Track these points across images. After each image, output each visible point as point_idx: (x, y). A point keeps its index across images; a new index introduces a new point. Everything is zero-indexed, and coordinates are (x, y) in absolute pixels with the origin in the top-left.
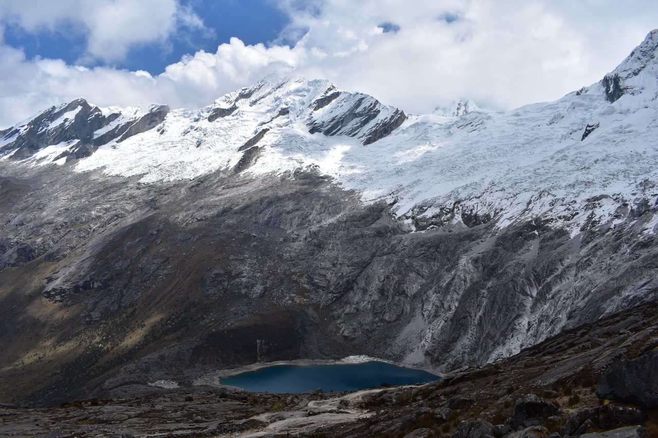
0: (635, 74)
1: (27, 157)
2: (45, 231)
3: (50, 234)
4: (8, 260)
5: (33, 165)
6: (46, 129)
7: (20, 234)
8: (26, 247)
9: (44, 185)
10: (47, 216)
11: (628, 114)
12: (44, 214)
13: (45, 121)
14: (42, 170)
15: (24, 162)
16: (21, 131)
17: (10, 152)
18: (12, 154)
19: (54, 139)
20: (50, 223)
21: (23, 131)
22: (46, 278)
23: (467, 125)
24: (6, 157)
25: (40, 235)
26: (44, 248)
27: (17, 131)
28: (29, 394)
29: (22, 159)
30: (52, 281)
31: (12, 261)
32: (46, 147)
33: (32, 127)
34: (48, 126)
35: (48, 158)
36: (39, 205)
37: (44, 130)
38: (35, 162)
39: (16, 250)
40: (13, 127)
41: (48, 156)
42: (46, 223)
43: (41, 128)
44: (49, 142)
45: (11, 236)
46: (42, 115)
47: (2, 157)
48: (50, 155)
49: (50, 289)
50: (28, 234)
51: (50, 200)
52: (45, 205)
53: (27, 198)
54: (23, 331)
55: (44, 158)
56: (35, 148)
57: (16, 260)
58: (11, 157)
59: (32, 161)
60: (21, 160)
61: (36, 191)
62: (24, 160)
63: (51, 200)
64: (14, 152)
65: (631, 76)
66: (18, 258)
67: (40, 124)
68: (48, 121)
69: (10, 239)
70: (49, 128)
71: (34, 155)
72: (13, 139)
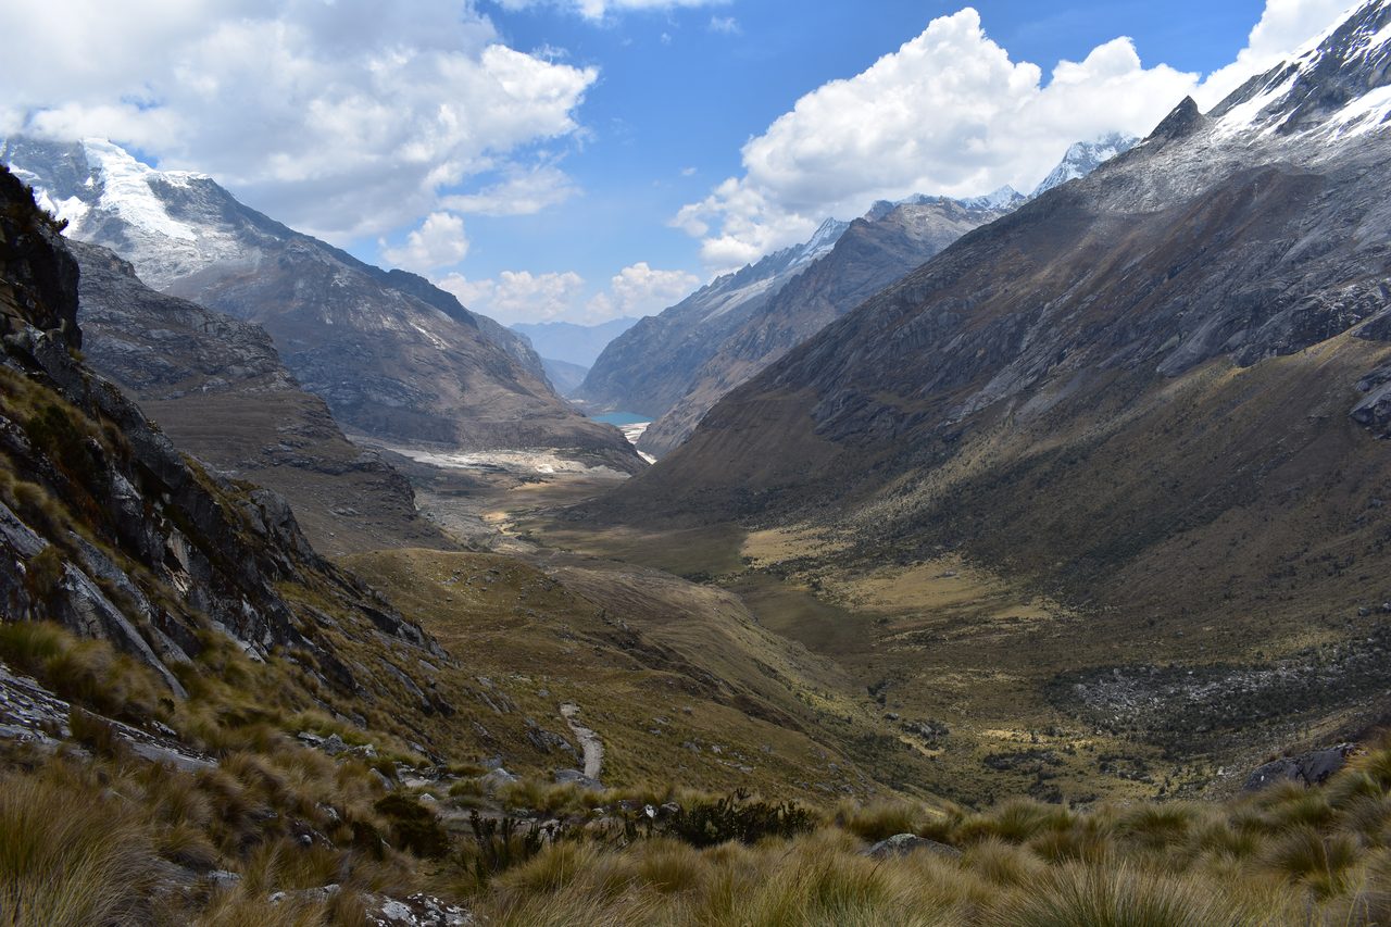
1: (1319, 123)
2: (1363, 268)
3: (1376, 275)
4: (1272, 340)
5: (1334, 139)
6: (1364, 51)
7: (1299, 279)
8: (1315, 307)
9: (1361, 172)
10: (1369, 234)
12: (1362, 231)
13: (1359, 31)
14: (1354, 146)
15: (1311, 135)
16: (1301, 67)
17: (1279, 118)
18: (1284, 120)
19: (1385, 71)
20: (1378, 250)
21: (1306, 66)
22: (1364, 378)
24: (1269, 131)
25: (1351, 278)
26: (1361, 306)
27: (1294, 68)
28: (1303, 646)
29: (1307, 130)
30: (1380, 383)
31: (1281, 343)
32: (1363, 94)
33: (1329, 50)
34: (1369, 41)
35: (1368, 118)
36: (1347, 212)
37: (1358, 53)
38: (1336, 132)
39: (1290, 315)
40: (1284, 62)
41: (1368, 113)
42: (1367, 251)
43: (1350, 50)
44: (1371, 81)
45: (1278, 284)
46: (1352, 19)
47: (1261, 130)
48: (1374, 110)
49: (1375, 401)
50: (1320, 279)
51: (1377, 199)
52: (1363, 212)
53: (1320, 202)
54: (1299, 499)
55: (1361, 118)
56: (1336, 101)
57: (1289, 339)
58: (1281, 128)
59: (1331, 131)
60: (1304, 129)
61: (1342, 186)
62: (1311, 131)
63: (1381, 198)
64: (1288, 115)
66: (1295, 334)
67: (1347, 41)
68: (1367, 30)
69: (1276, 291)
70: (1371, 46)
71: (1335, 117)
72: (1286, 87)
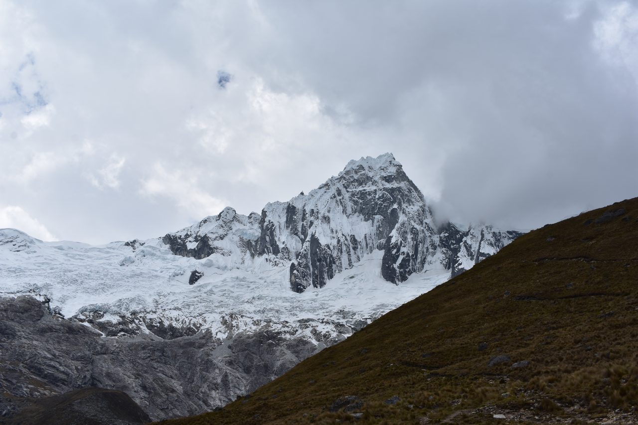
0: (222, 239)
11: (226, 271)
23: (7, 242)
65: (218, 239)
